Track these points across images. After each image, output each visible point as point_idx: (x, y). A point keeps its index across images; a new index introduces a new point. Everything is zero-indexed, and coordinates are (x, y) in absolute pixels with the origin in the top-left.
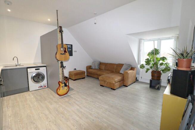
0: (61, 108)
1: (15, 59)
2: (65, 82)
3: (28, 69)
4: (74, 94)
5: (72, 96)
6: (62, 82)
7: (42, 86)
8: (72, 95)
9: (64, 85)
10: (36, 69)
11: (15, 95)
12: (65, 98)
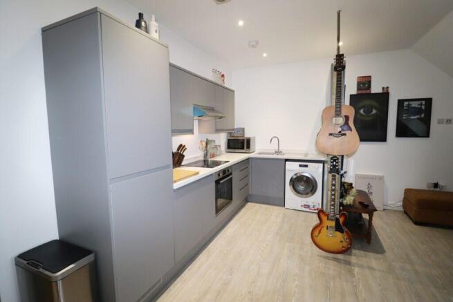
0: (297, 282)
1: (275, 140)
2: (338, 216)
3: (287, 163)
4: (371, 269)
5: (356, 270)
6: (327, 216)
7: (308, 206)
8: (361, 266)
9: (333, 224)
10: (300, 166)
11: (261, 205)
12: (332, 262)
